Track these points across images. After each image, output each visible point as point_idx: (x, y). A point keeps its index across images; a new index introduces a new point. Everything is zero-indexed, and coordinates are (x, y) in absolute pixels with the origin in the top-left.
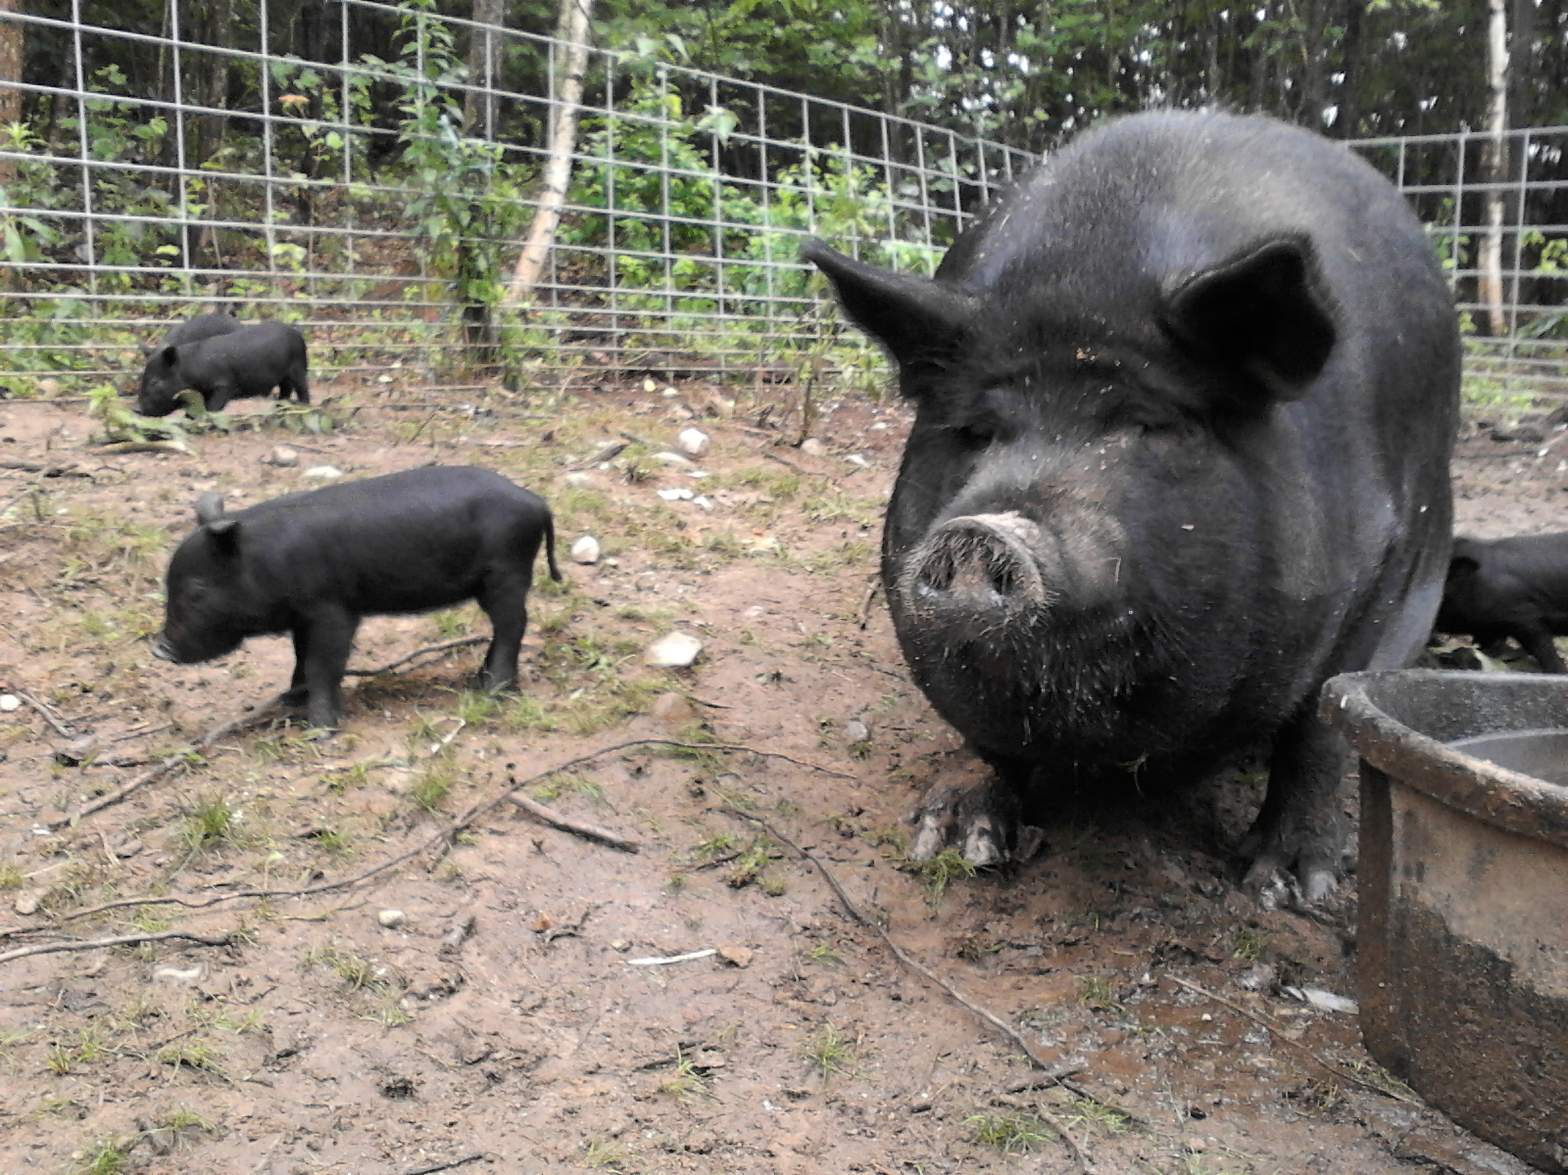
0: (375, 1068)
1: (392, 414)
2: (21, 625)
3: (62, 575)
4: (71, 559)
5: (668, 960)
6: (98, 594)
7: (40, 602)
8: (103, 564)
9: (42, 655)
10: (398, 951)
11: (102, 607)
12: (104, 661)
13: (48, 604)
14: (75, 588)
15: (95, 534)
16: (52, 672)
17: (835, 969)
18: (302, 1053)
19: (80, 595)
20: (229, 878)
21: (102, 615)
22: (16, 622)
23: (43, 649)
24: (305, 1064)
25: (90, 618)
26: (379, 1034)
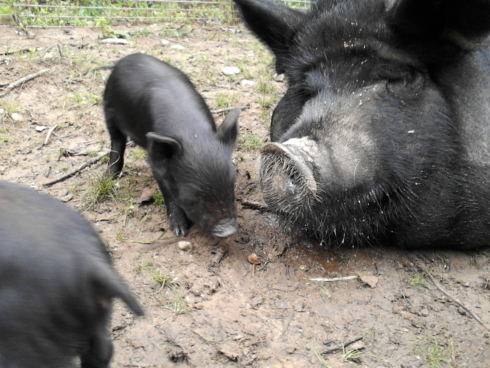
0: (168, 341)
1: (205, 32)
2: (50, 98)
3: (68, 78)
4: (72, 73)
5: (331, 280)
6: (82, 86)
7: (58, 89)
8: (85, 75)
9: (56, 110)
10: (187, 264)
11: (82, 91)
12: (80, 113)
13: (61, 89)
14: (73, 83)
15: (82, 62)
16: (58, 117)
17: (424, 292)
18: (128, 328)
19: (74, 86)
20: (108, 216)
21: (81, 95)
22: (49, 96)
23: (56, 107)
24: (128, 336)
25: (77, 96)
26: (171, 319)
